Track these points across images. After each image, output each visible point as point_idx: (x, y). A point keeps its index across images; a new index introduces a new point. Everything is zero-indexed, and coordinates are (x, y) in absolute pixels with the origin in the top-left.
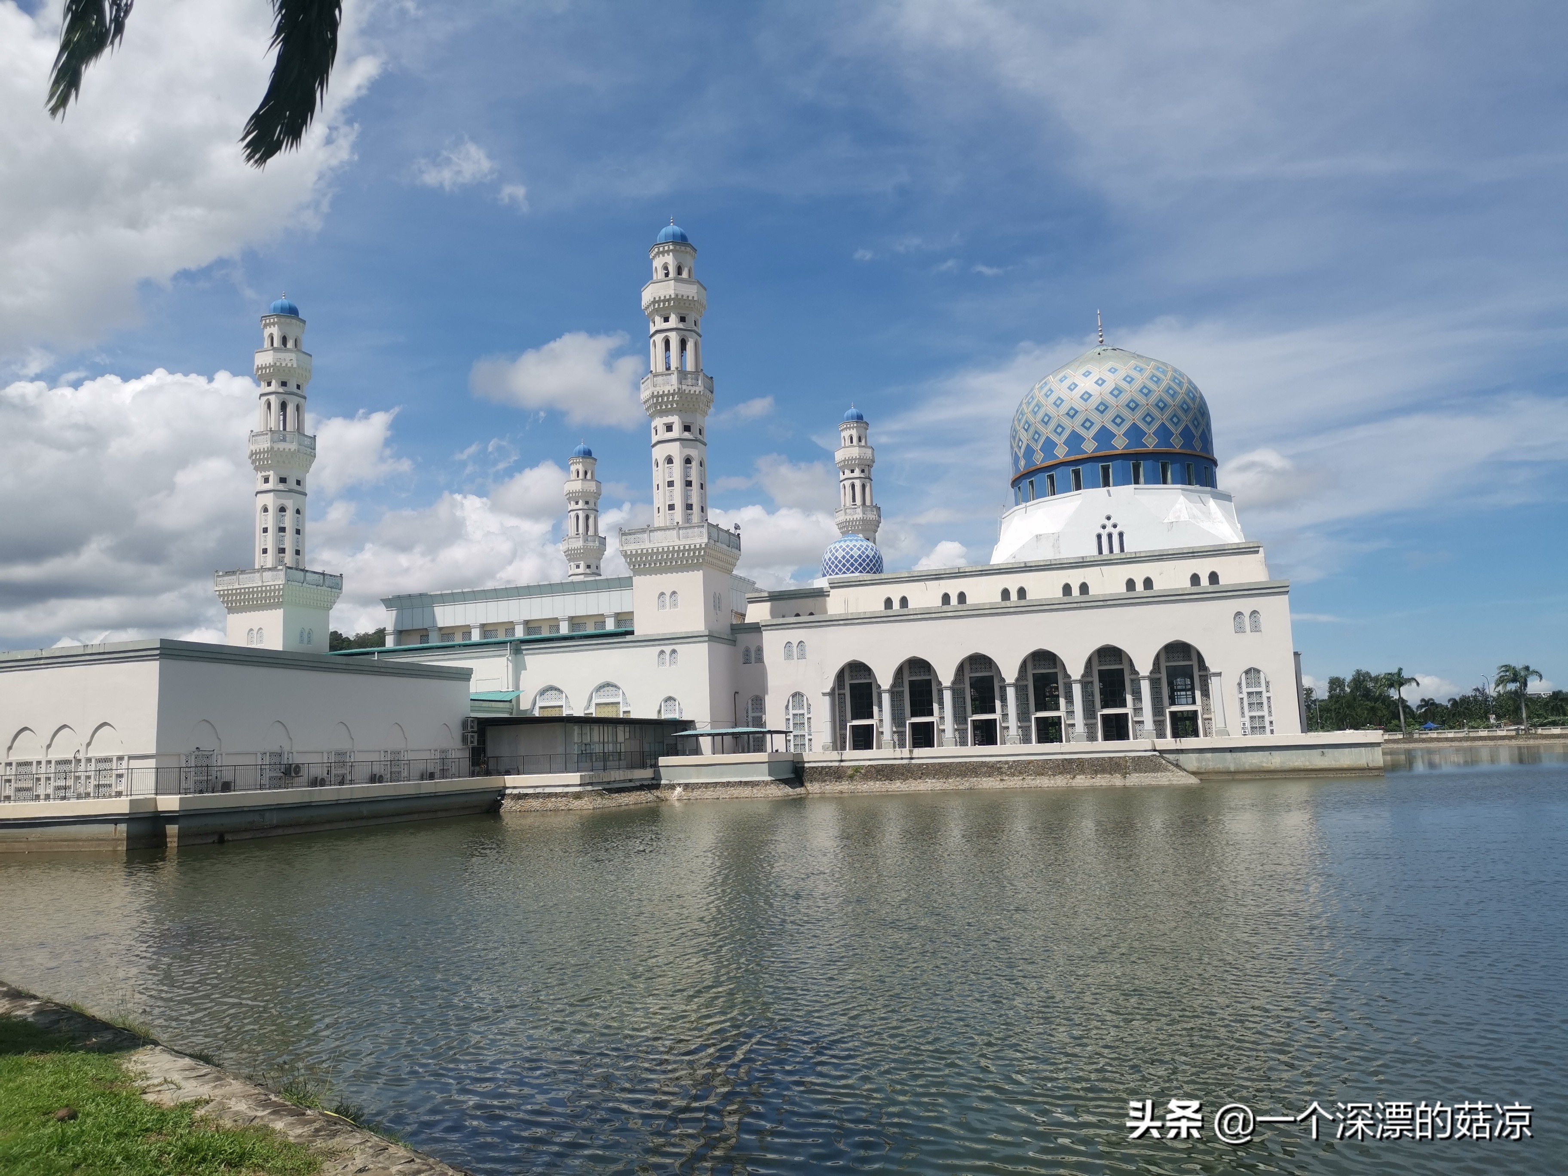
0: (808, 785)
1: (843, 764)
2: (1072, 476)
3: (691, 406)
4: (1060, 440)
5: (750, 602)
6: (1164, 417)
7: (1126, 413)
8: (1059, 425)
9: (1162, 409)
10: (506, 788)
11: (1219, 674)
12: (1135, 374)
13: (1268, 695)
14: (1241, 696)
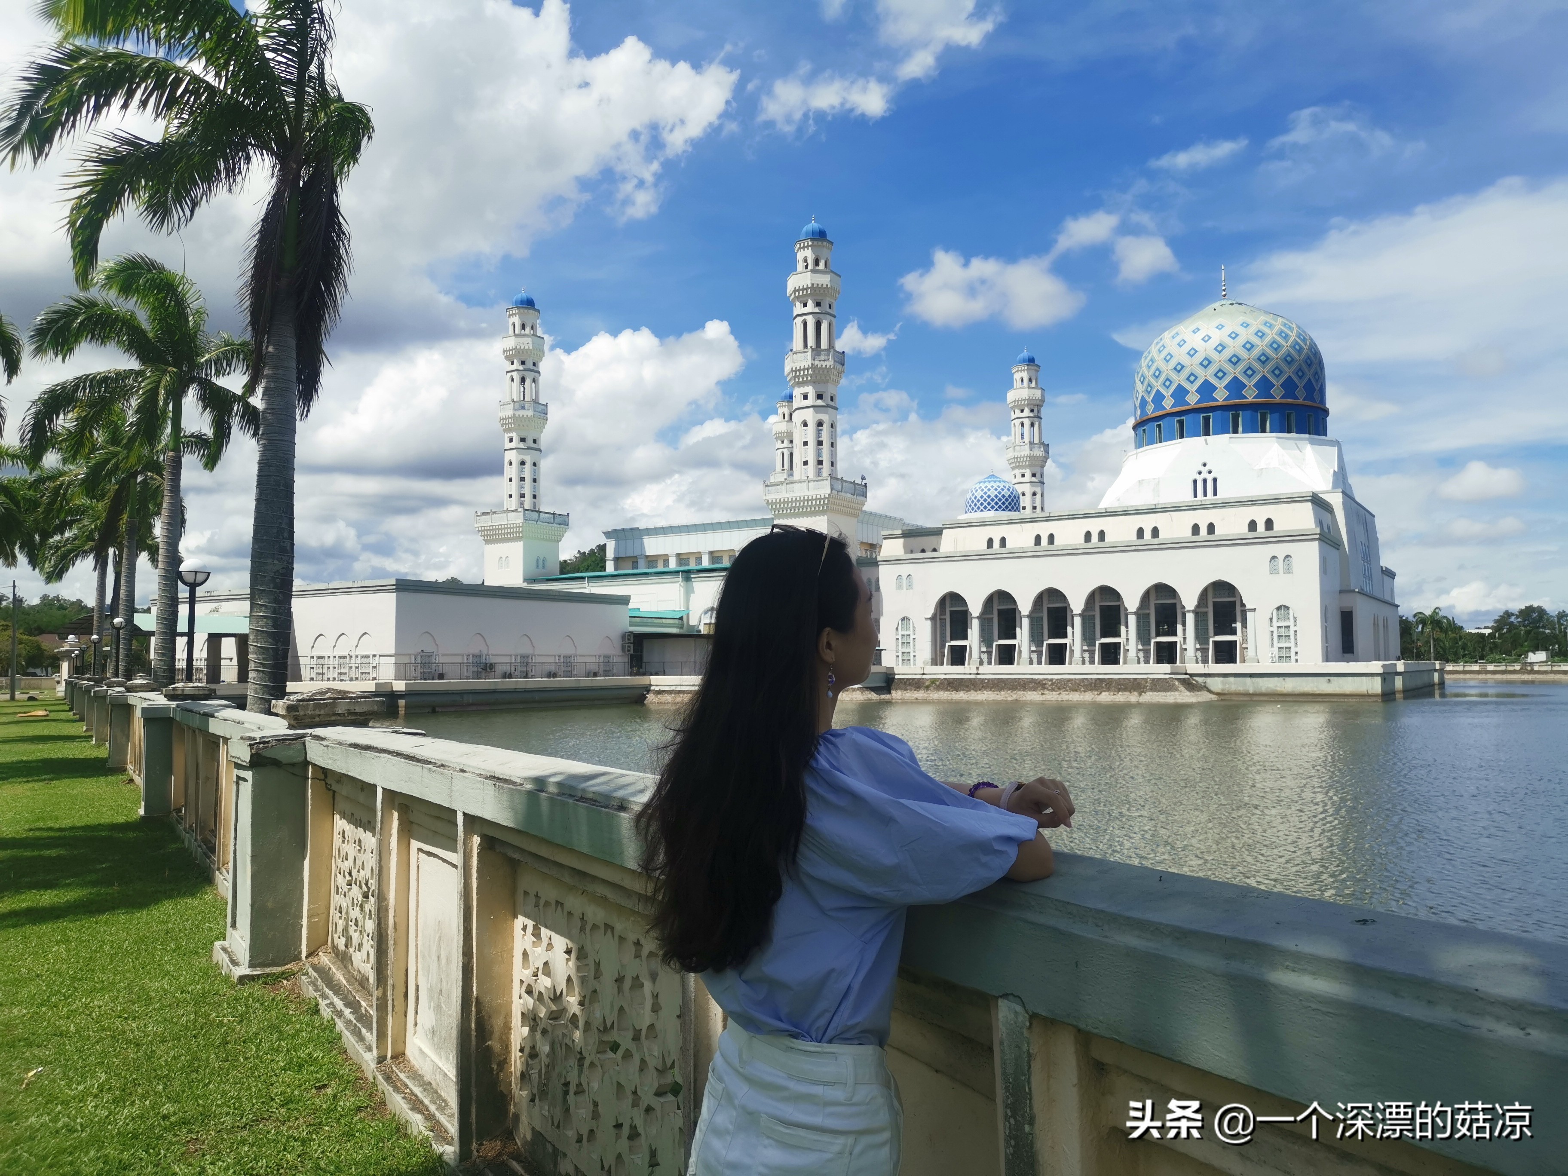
0: (893, 692)
1: (924, 677)
2: (1177, 426)
3: (823, 378)
4: (1167, 393)
5: (885, 539)
6: (1266, 370)
7: (1228, 368)
8: (1168, 379)
9: (1263, 362)
10: (651, 685)
11: (1254, 610)
12: (1240, 330)
13: (1295, 629)
14: (1272, 629)
